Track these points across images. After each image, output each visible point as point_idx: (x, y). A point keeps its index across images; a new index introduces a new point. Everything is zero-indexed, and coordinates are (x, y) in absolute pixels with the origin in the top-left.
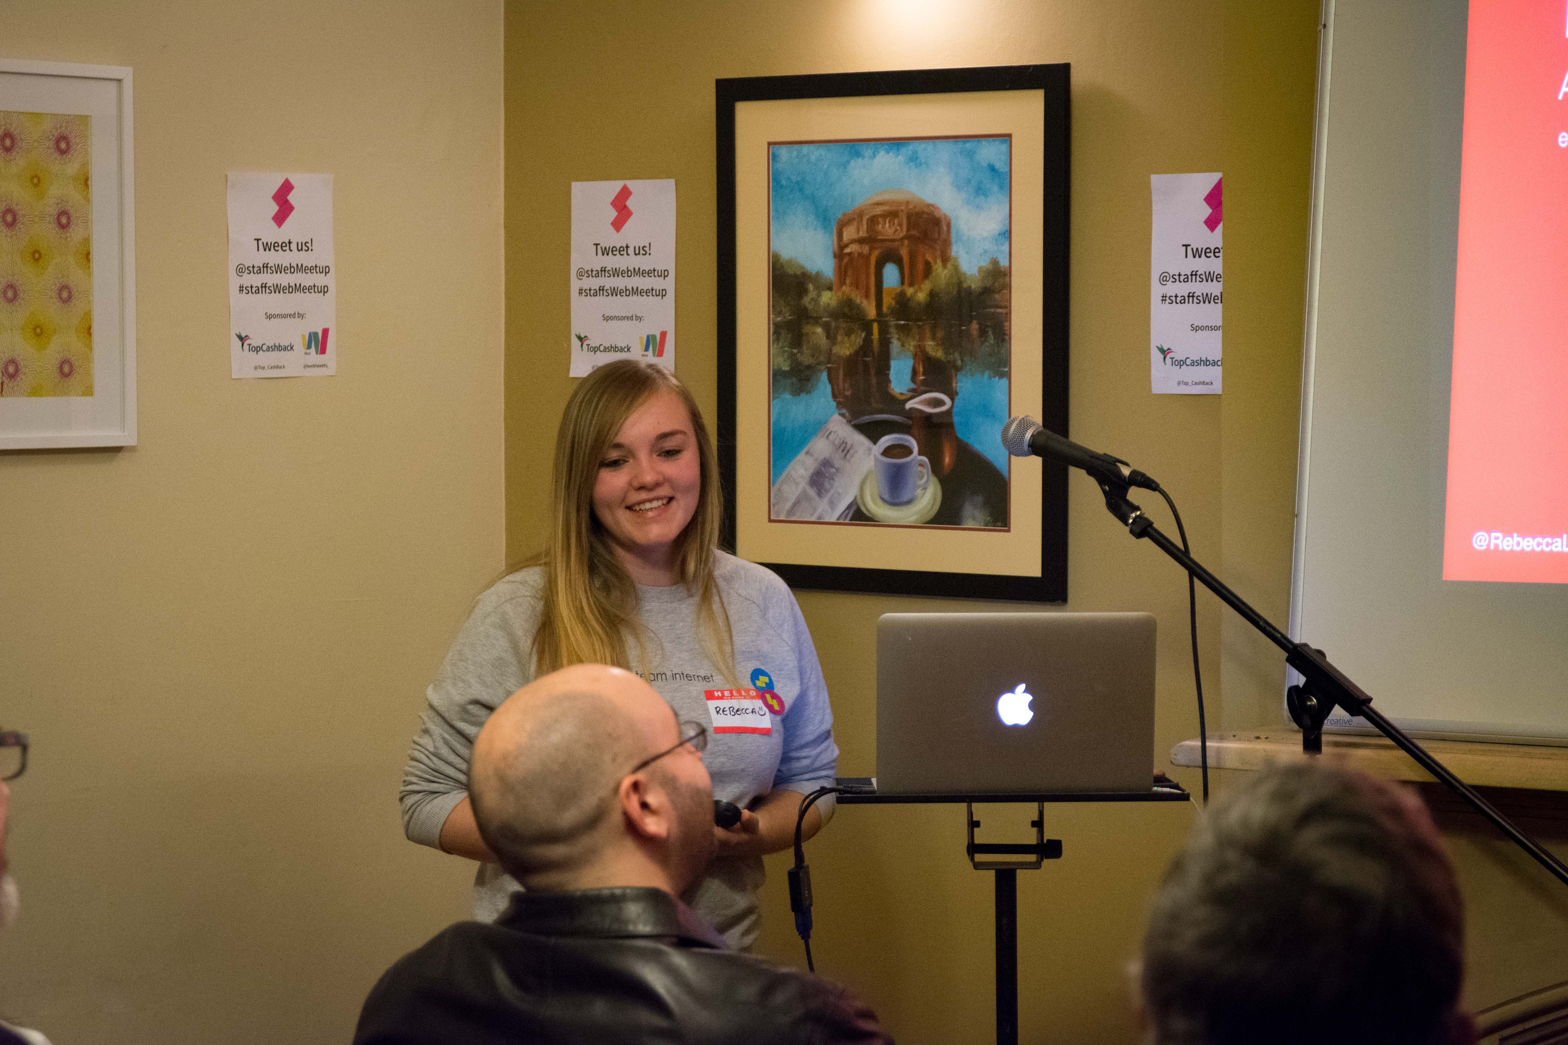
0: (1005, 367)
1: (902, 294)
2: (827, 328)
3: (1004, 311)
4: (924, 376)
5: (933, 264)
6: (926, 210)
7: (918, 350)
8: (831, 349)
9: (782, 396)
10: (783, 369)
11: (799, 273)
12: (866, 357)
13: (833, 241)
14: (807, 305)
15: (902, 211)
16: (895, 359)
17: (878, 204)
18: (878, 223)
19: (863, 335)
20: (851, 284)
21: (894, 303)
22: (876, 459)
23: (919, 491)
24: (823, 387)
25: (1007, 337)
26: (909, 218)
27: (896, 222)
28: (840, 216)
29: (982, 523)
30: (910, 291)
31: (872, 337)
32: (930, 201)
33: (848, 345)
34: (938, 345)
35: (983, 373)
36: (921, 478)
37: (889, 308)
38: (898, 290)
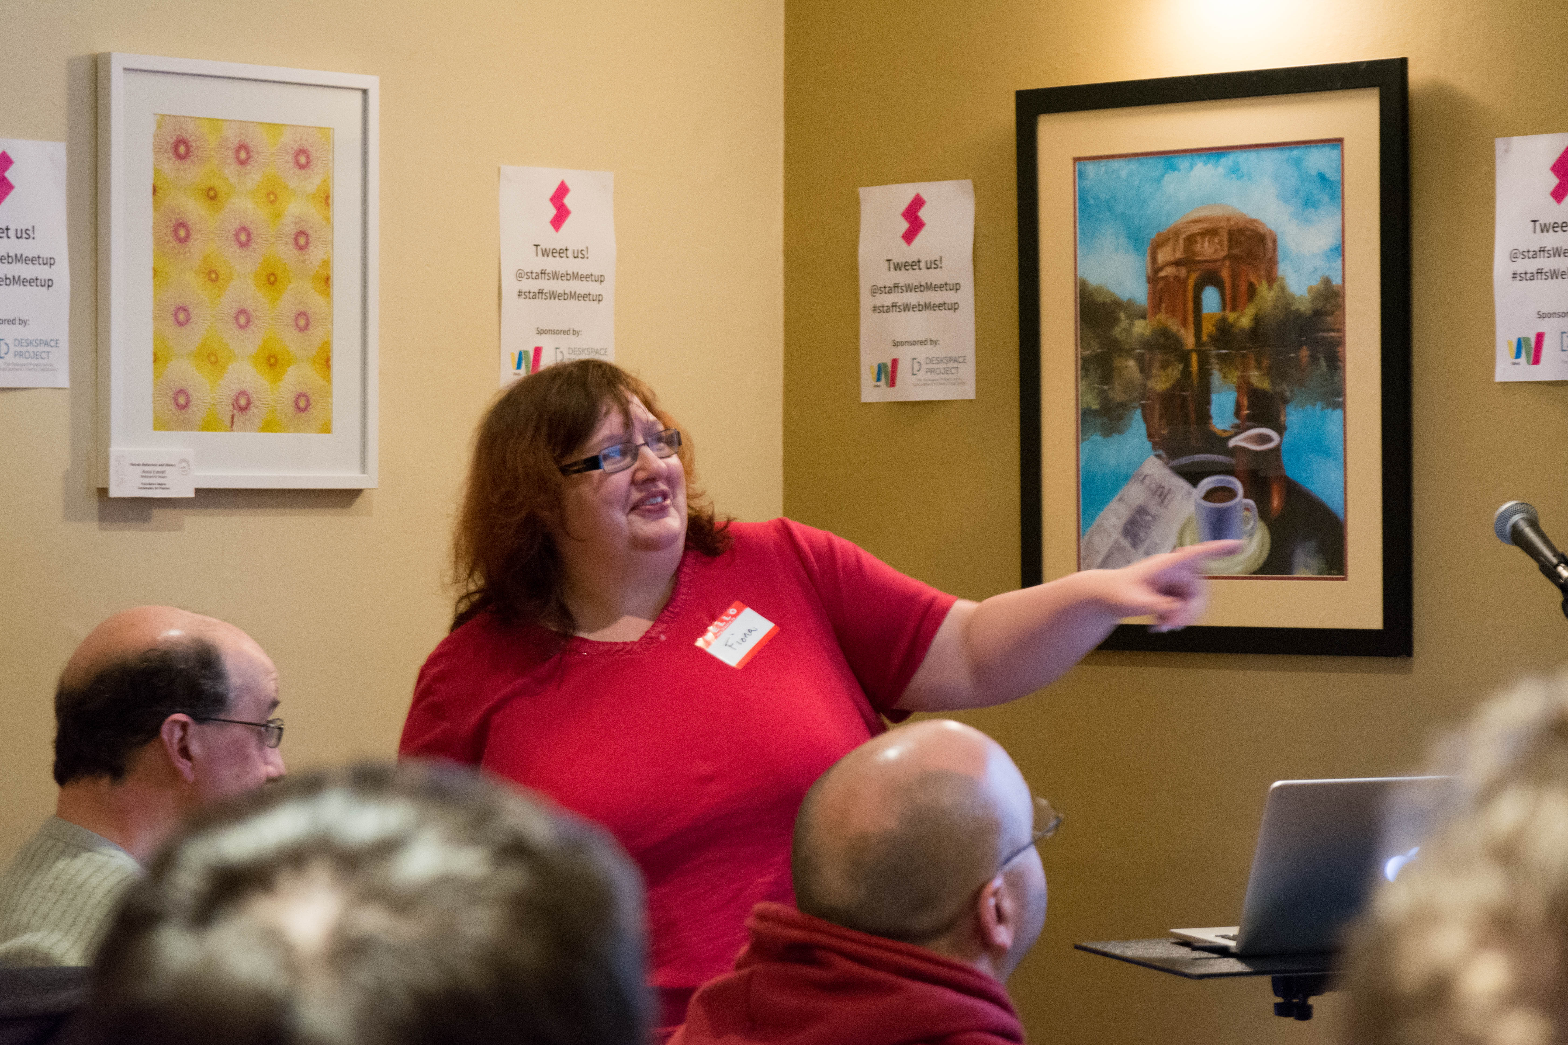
0: (1339, 397)
1: (1224, 320)
2: (1140, 360)
3: (1337, 334)
4: (1248, 409)
5: (1257, 286)
6: (1250, 226)
7: (1242, 381)
8: (1146, 382)
10: (1093, 407)
11: (1108, 300)
12: (1184, 391)
13: (1146, 264)
14: (1118, 336)
15: (1223, 227)
17: (1196, 221)
18: (1196, 242)
19: (1181, 367)
20: (1167, 313)
21: (1214, 330)
22: (1197, 504)
23: (1245, 538)
24: (1137, 426)
25: (1340, 364)
26: (1231, 234)
27: (1216, 240)
28: (1153, 236)
29: (1316, 571)
30: (1232, 316)
31: (1191, 369)
32: (1253, 216)
33: (1164, 379)
34: (1264, 375)
35: (1314, 405)
36: (1247, 523)
37: (1209, 336)
38: (1219, 316)
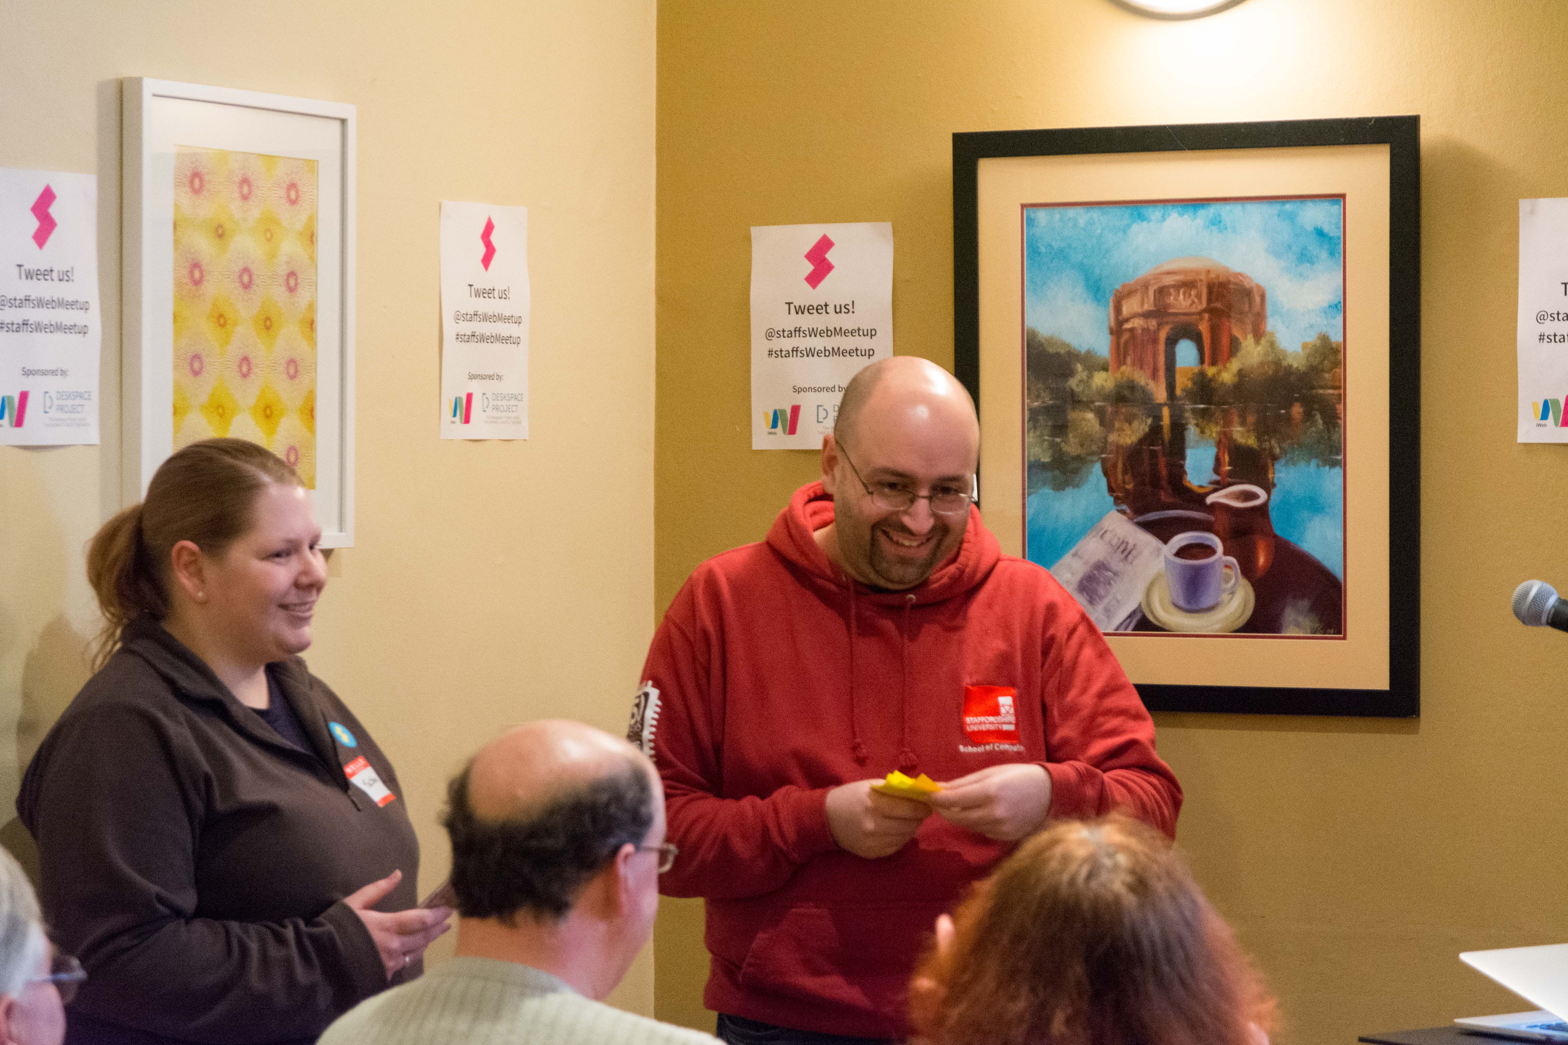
0: (1338, 455)
1: (1202, 374)
2: (1100, 413)
3: (1336, 392)
4: (1230, 465)
5: (1241, 340)
6: (1232, 280)
7: (1222, 436)
8: (1107, 436)
9: (1041, 491)
10: (1042, 460)
11: (1062, 351)
12: (1153, 445)
13: (1109, 315)
14: (1074, 388)
15: (1201, 280)
16: (1193, 448)
17: (1169, 273)
18: (1170, 295)
19: (1149, 421)
20: (1133, 364)
21: (1191, 385)
22: (1167, 561)
23: (1225, 597)
25: (1342, 422)
26: (1210, 287)
27: (1193, 293)
28: (1118, 286)
29: (1309, 630)
30: (1211, 371)
31: (1161, 423)
32: (1238, 270)
33: (1129, 433)
34: (1249, 431)
36: (1227, 582)
37: (1184, 390)
38: (1196, 370)
